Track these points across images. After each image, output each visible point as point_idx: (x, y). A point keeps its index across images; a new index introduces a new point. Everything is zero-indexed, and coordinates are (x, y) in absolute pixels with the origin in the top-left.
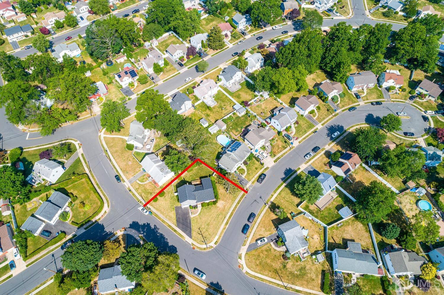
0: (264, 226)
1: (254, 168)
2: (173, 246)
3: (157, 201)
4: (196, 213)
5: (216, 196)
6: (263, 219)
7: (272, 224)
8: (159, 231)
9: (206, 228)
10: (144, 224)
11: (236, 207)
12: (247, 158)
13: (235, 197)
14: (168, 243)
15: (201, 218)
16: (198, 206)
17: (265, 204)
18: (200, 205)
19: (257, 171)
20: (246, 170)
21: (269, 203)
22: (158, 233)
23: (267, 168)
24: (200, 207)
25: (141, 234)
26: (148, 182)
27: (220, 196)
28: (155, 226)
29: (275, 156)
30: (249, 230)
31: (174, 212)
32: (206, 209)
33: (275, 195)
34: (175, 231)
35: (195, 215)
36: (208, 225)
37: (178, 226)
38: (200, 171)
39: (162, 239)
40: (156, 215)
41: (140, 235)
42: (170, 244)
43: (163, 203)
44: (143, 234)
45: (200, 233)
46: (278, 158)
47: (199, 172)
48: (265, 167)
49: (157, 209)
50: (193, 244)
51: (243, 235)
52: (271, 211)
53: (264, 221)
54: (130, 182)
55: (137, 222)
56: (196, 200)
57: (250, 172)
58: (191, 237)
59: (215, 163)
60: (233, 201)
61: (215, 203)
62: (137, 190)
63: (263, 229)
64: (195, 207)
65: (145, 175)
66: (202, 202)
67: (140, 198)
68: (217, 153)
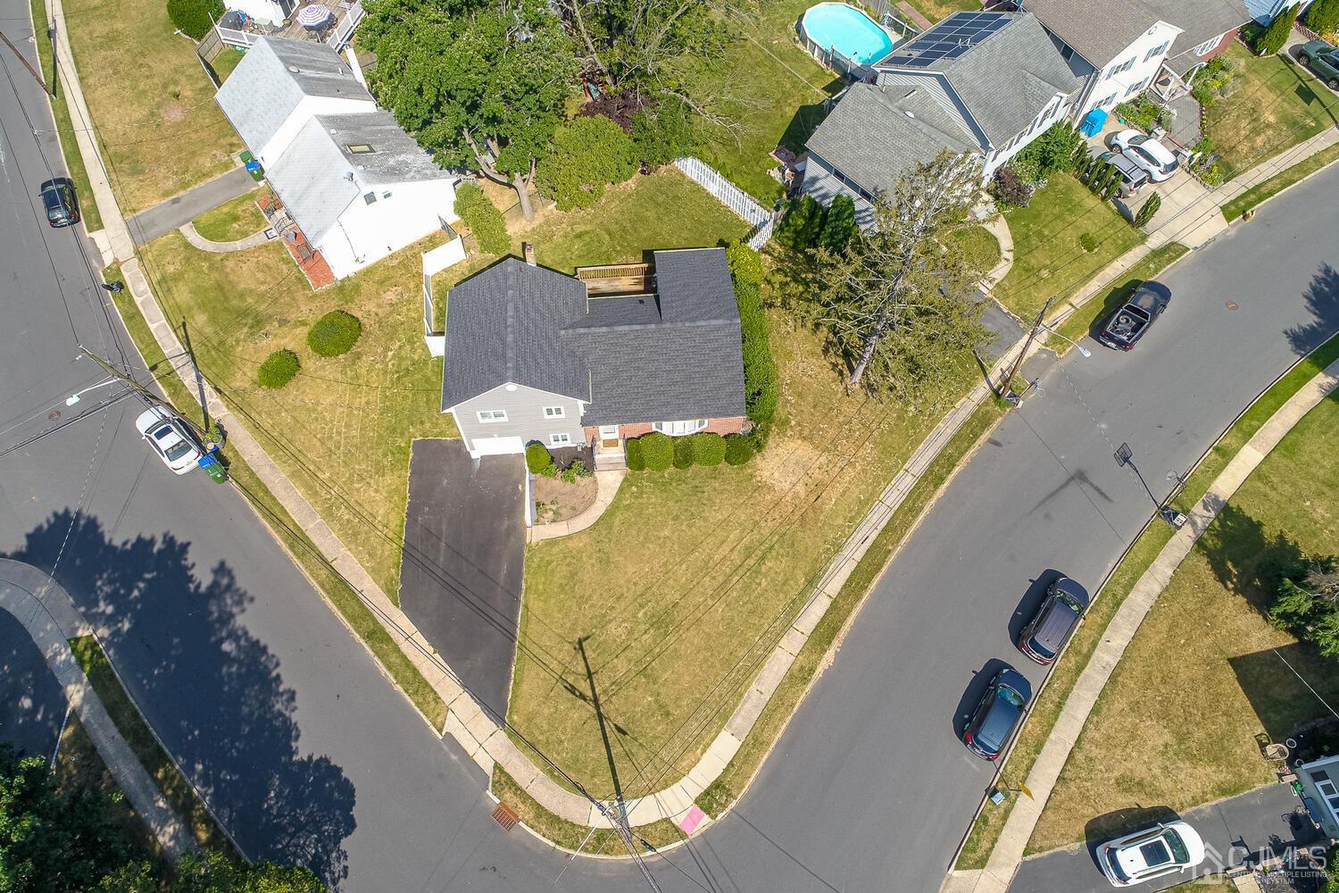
0: (1166, 701)
1: (1070, 237)
2: (327, 771)
3: (291, 387)
4: (575, 512)
5: (757, 402)
6: (1154, 642)
7: (1241, 700)
8: (240, 621)
9: (637, 651)
10: (143, 545)
11: (910, 507)
12: (1025, 155)
13: (914, 423)
14: (286, 732)
15: (605, 561)
16: (601, 456)
17: (1167, 513)
18: (618, 453)
19: (1092, 260)
20: (1006, 242)
21: (1202, 515)
22: (233, 636)
23: (1171, 250)
24: (612, 465)
25: (92, 619)
26: (257, 239)
27: (786, 404)
28: (222, 569)
29: (1229, 173)
30: (1029, 724)
31: (399, 480)
32: (664, 486)
33: (1249, 457)
34: (377, 635)
35: (560, 530)
36: (662, 622)
37: (408, 600)
38: (651, 215)
39: (252, 691)
40: (257, 491)
41: (84, 632)
42: (304, 749)
43: (328, 400)
44: (110, 620)
45: (583, 686)
46: (1258, 193)
47: (644, 220)
48: (1155, 241)
49: (272, 443)
50: (504, 780)
51: (970, 759)
52: (1223, 576)
53: (1161, 654)
54: (137, 230)
55: (92, 524)
56: (580, 393)
57: (1039, 258)
58: (496, 710)
59: (775, 174)
60: (892, 457)
61: (740, 449)
62: (163, 287)
63: (1157, 735)
64: (579, 461)
65: (252, 196)
66: (636, 429)
67: (171, 345)
68: (791, 113)
